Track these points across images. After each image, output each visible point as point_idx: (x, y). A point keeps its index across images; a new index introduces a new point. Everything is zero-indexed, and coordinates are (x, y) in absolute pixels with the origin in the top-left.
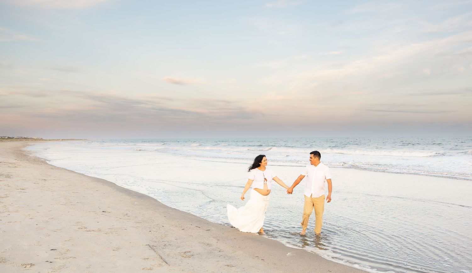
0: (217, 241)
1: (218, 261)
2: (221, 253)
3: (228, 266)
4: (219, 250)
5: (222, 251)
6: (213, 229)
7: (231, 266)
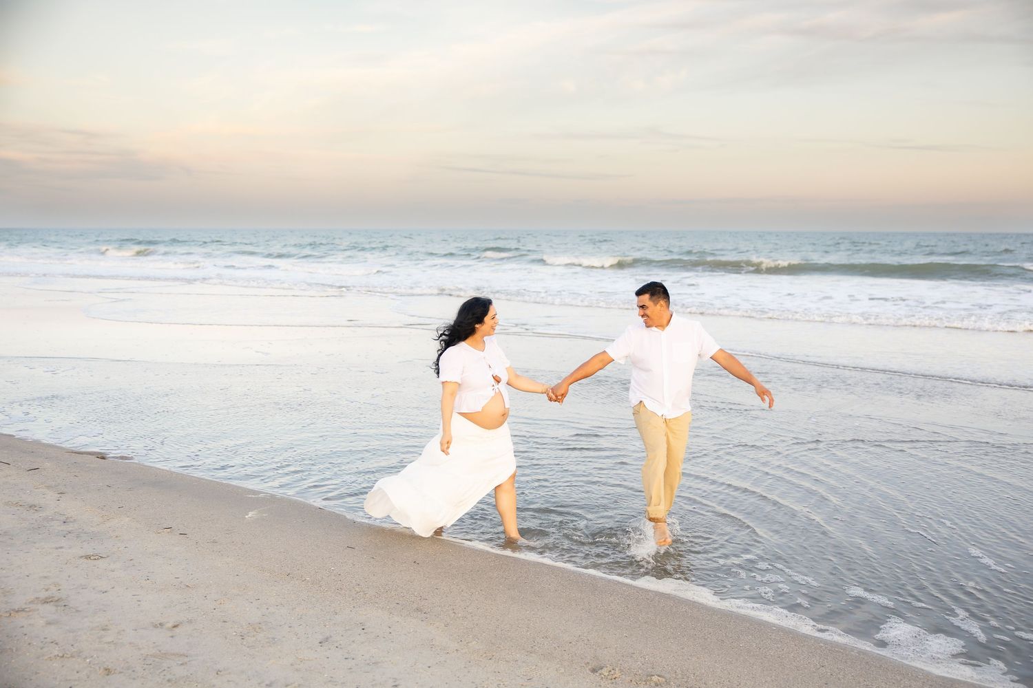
0: (59, 496)
1: (61, 548)
2: (70, 527)
3: (88, 557)
4: (63, 518)
5: (71, 520)
6: (48, 464)
7: (96, 557)
